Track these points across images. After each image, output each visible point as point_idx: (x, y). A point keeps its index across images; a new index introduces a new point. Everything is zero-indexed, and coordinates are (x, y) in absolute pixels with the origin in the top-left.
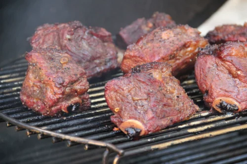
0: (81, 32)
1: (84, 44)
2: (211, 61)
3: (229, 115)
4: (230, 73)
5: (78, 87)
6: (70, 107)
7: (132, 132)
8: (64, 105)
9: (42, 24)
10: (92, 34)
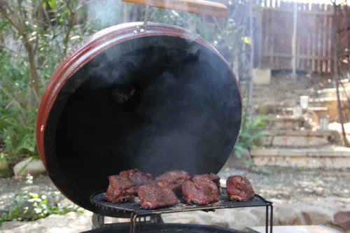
0: (137, 173)
1: (139, 178)
2: (189, 183)
3: (195, 206)
4: (196, 187)
5: (128, 191)
6: (124, 199)
7: (146, 207)
8: (122, 198)
9: (122, 171)
10: (143, 175)
